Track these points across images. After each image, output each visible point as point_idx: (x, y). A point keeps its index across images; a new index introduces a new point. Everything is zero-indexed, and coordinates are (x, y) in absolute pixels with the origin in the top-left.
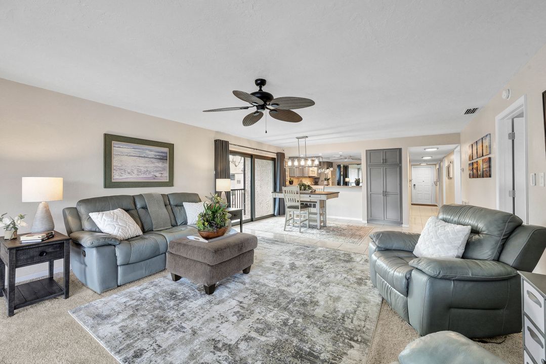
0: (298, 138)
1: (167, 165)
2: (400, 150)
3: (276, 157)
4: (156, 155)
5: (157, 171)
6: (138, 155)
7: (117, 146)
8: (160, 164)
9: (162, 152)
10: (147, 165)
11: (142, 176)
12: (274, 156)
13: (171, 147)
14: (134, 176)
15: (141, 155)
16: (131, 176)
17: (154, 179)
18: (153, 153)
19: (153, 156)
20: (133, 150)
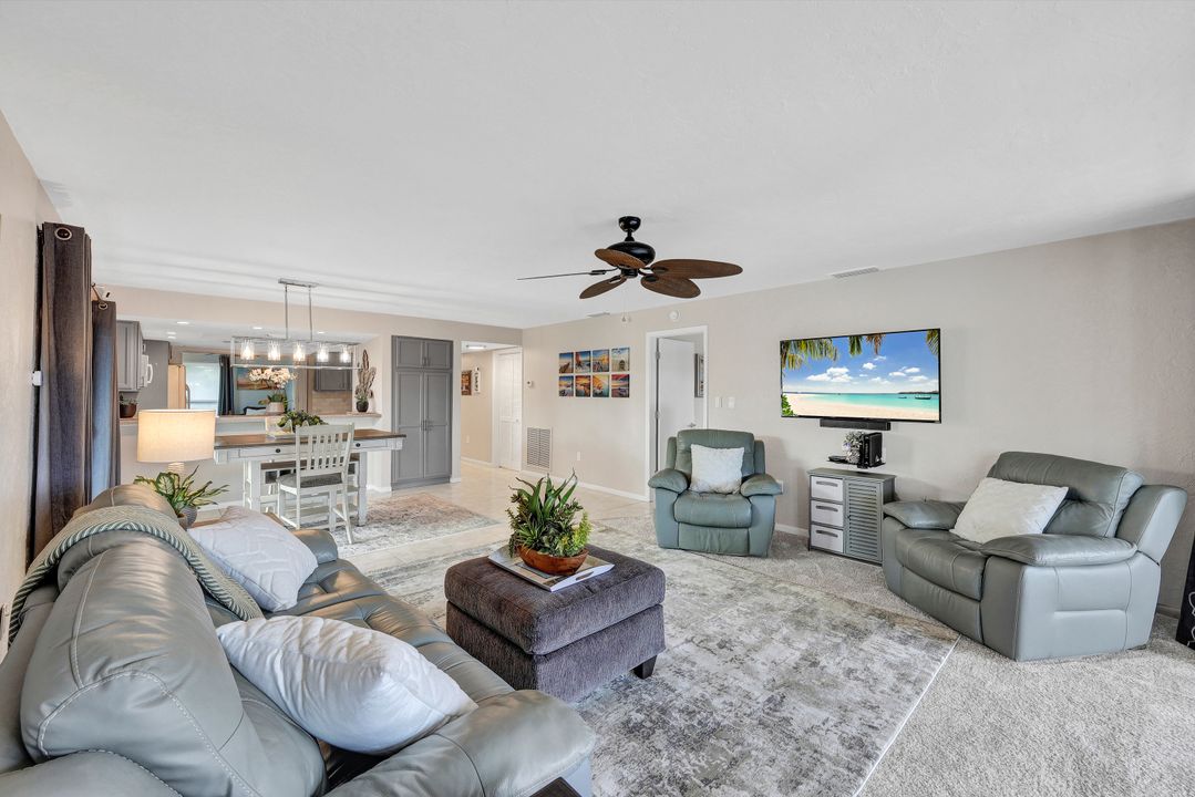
0: (287, 282)
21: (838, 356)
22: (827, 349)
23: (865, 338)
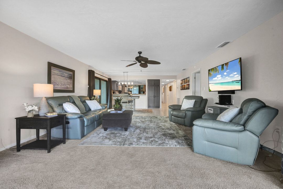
0: (124, 72)
1: (72, 81)
2: (159, 80)
3: (108, 80)
4: (68, 76)
5: (68, 84)
6: (61, 75)
7: (53, 69)
8: (69, 81)
9: (70, 74)
10: (64, 81)
11: (63, 87)
12: (107, 79)
13: (73, 72)
14: (60, 86)
15: (62, 76)
16: (58, 87)
17: (67, 88)
18: (66, 74)
19: (66, 76)
20: (59, 72)
21: (219, 72)
22: (217, 70)
23: (225, 65)
